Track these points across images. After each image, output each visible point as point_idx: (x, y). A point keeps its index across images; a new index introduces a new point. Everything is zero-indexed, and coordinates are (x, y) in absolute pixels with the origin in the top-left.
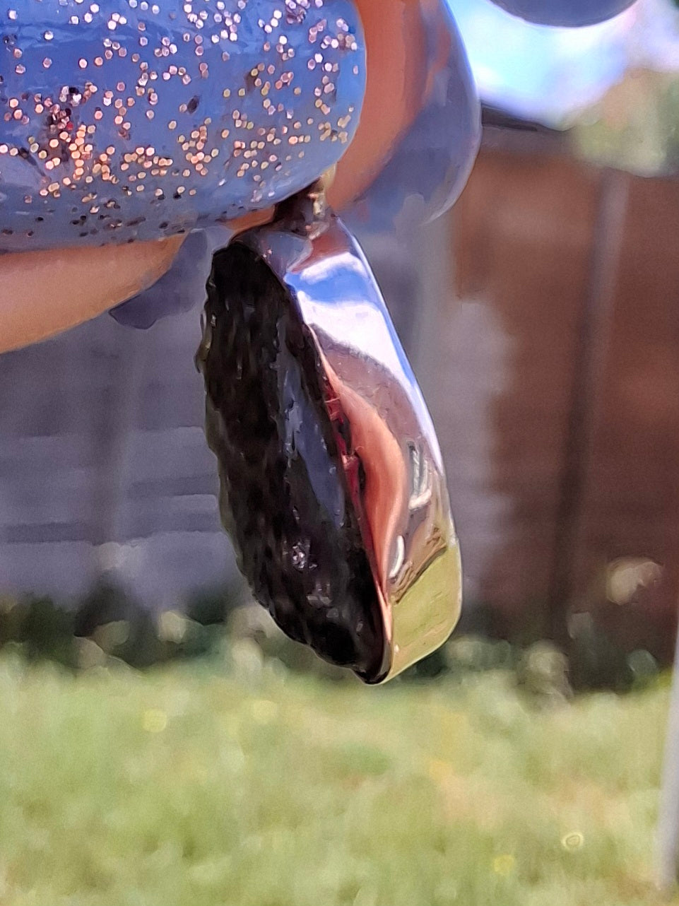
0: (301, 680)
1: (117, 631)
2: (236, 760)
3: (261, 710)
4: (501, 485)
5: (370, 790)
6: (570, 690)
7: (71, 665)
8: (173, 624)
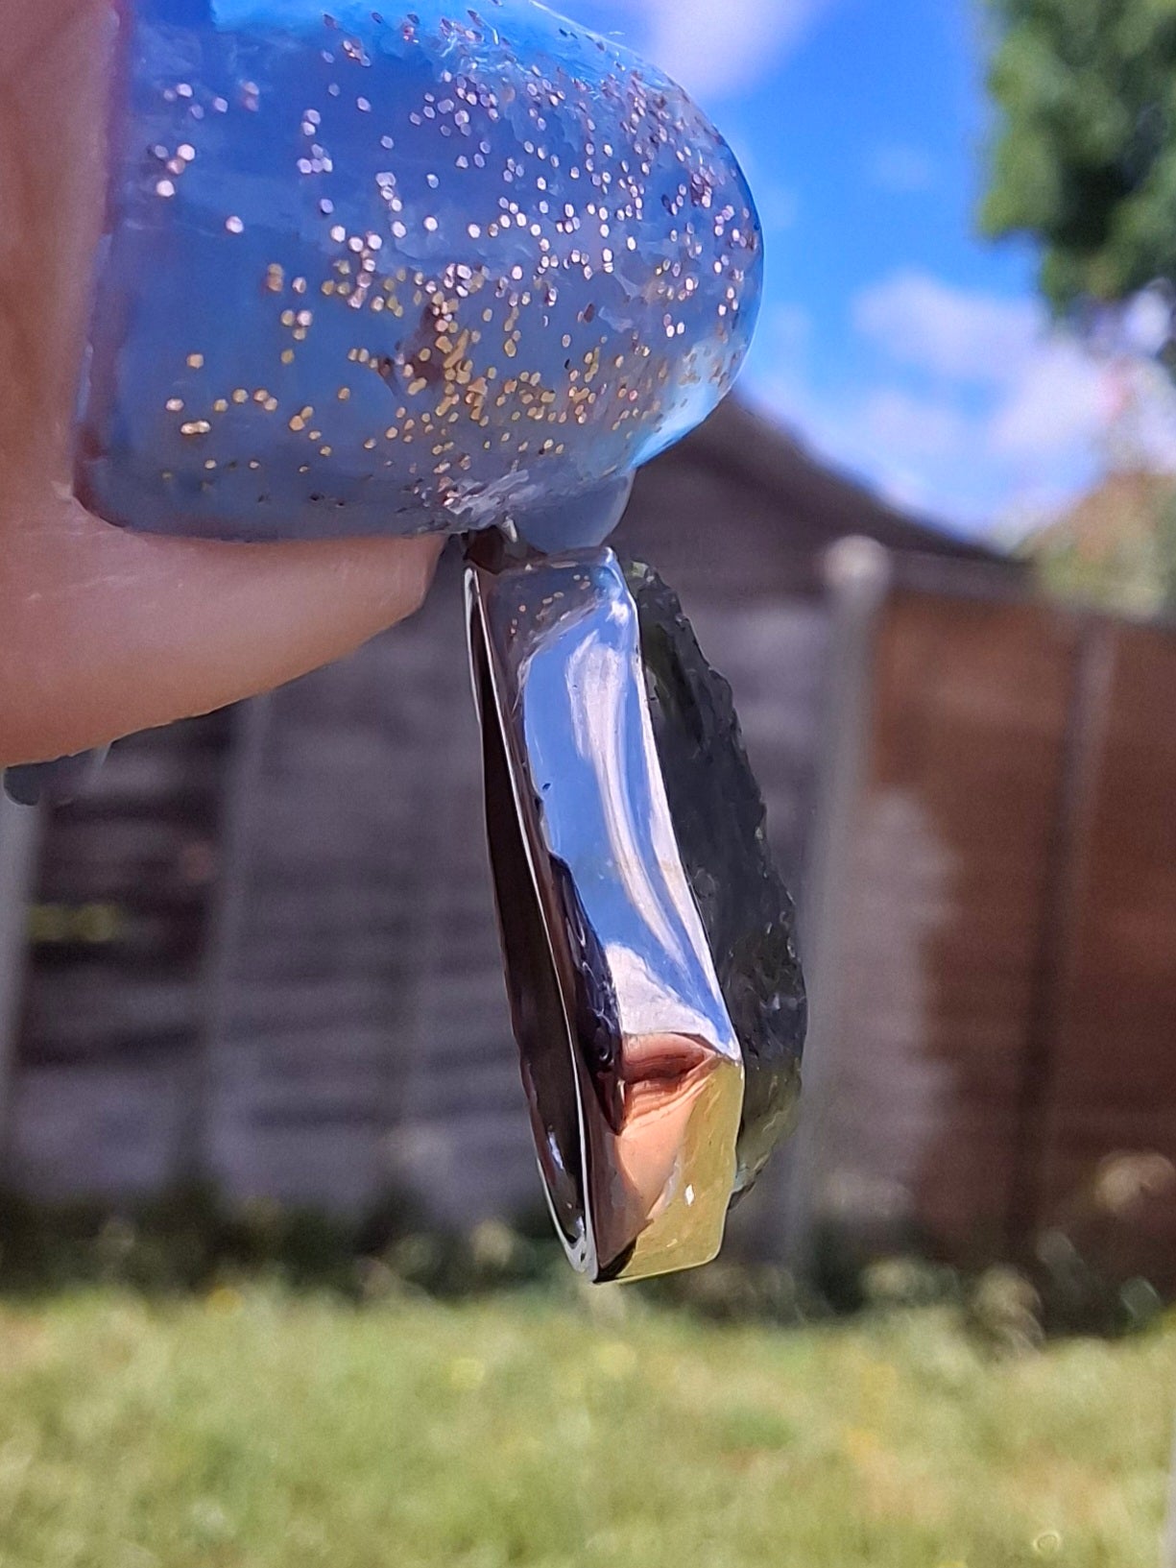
0: (668, 1317)
1: (415, 1251)
2: (580, 1429)
3: (613, 1358)
4: (941, 1050)
5: (765, 1470)
6: (1040, 1334)
7: (353, 1295)
8: (494, 1241)
